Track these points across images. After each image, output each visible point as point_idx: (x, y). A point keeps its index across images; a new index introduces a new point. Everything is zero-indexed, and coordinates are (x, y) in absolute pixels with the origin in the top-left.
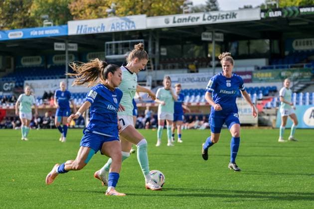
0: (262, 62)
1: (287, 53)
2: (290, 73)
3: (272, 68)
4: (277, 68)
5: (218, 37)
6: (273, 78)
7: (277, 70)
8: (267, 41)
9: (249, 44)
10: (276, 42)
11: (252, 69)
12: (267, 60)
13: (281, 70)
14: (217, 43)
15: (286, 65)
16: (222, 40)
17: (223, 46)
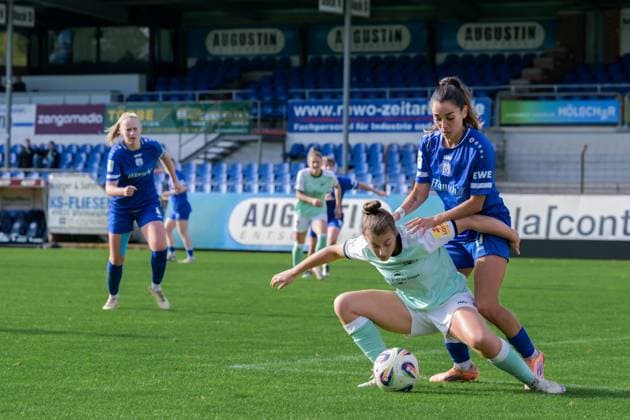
0: (131, 83)
1: (191, 62)
2: (199, 112)
3: (153, 99)
4: (167, 98)
5: (22, 17)
6: (157, 124)
7: (167, 103)
8: (146, 31)
9: (99, 35)
10: (165, 35)
11: (104, 99)
12: (144, 77)
13: (176, 103)
14: (16, 29)
15: (190, 92)
16: (30, 23)
17: (35, 38)
